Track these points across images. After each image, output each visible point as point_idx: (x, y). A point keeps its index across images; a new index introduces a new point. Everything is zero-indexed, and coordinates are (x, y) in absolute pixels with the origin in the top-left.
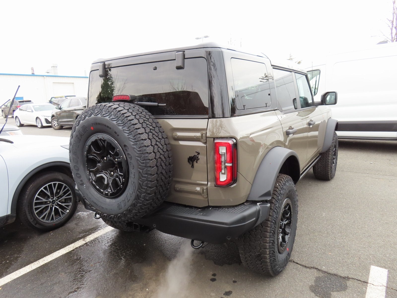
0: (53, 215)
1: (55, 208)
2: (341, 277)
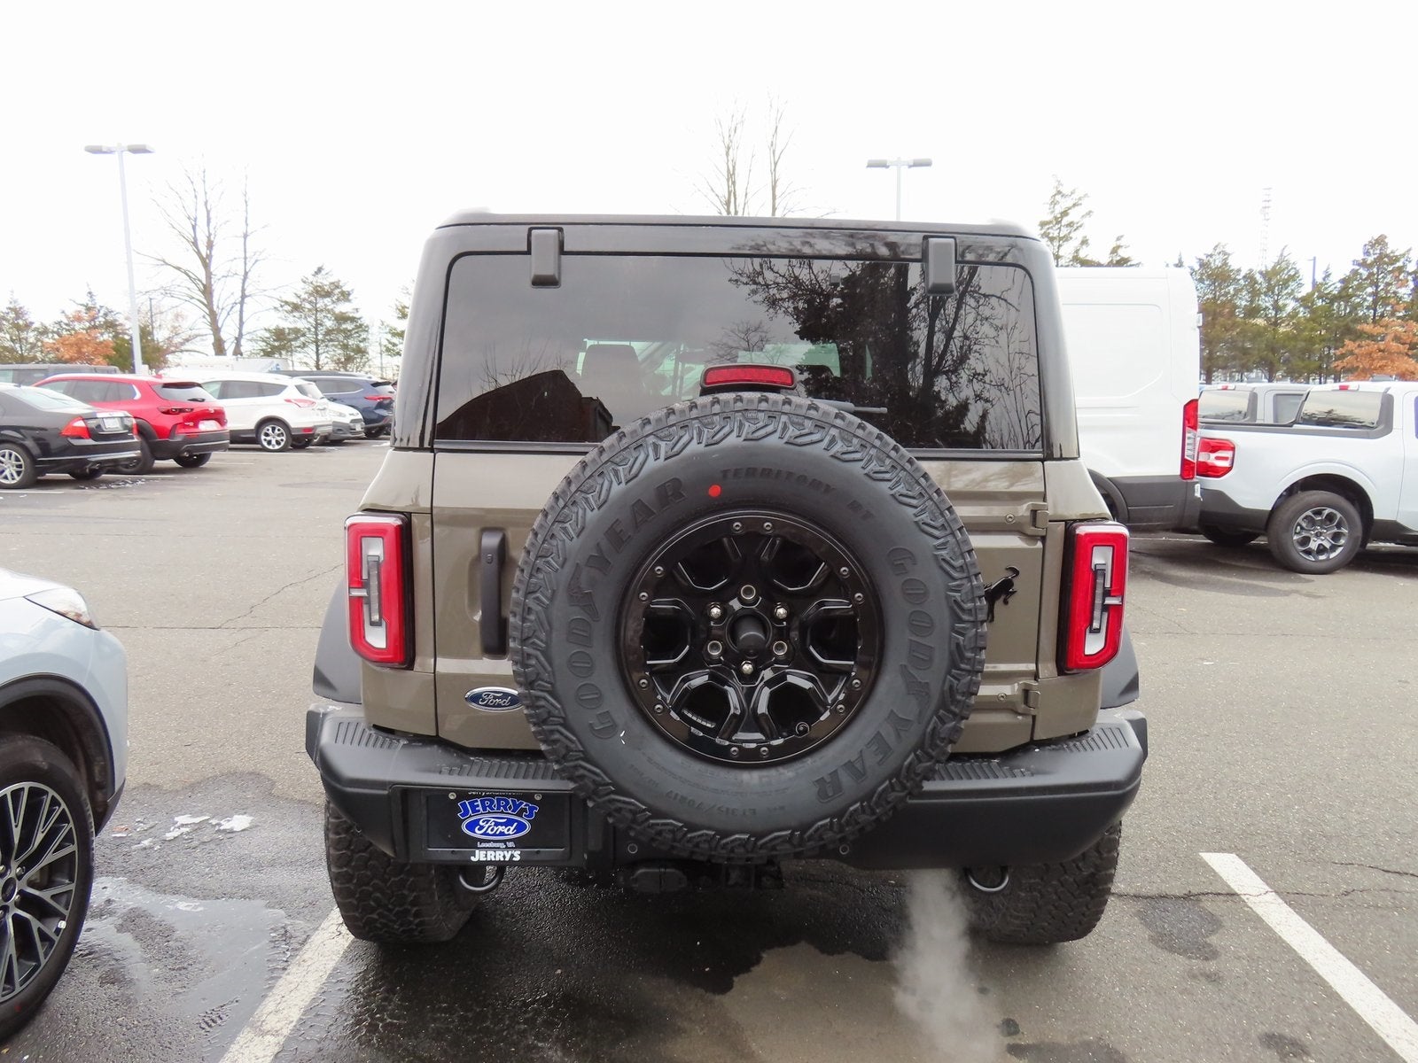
0: (11, 955)
1: (16, 918)
2: (1177, 898)
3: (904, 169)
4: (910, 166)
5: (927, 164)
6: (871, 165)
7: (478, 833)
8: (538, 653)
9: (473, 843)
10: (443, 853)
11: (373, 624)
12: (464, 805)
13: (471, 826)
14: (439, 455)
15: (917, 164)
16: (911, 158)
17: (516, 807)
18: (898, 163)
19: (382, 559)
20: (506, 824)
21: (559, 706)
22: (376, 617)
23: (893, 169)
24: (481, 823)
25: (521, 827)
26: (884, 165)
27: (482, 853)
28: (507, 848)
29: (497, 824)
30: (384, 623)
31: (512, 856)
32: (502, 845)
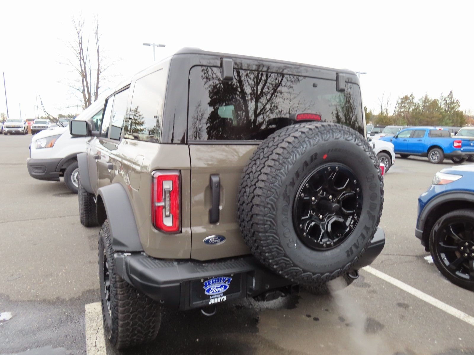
3: (156, 47)
4: (158, 46)
5: (164, 46)
6: (145, 44)
7: (211, 293)
8: (271, 220)
9: (208, 297)
10: (198, 303)
11: (166, 216)
12: (206, 283)
13: (208, 291)
14: (191, 146)
15: (160, 46)
16: (158, 44)
17: (224, 280)
18: (154, 45)
19: (171, 189)
20: (220, 287)
21: (278, 238)
22: (168, 213)
23: (152, 46)
24: (212, 289)
25: (226, 287)
26: (149, 45)
27: (213, 300)
28: (220, 296)
29: (217, 288)
30: (171, 216)
31: (223, 299)
32: (219, 296)
